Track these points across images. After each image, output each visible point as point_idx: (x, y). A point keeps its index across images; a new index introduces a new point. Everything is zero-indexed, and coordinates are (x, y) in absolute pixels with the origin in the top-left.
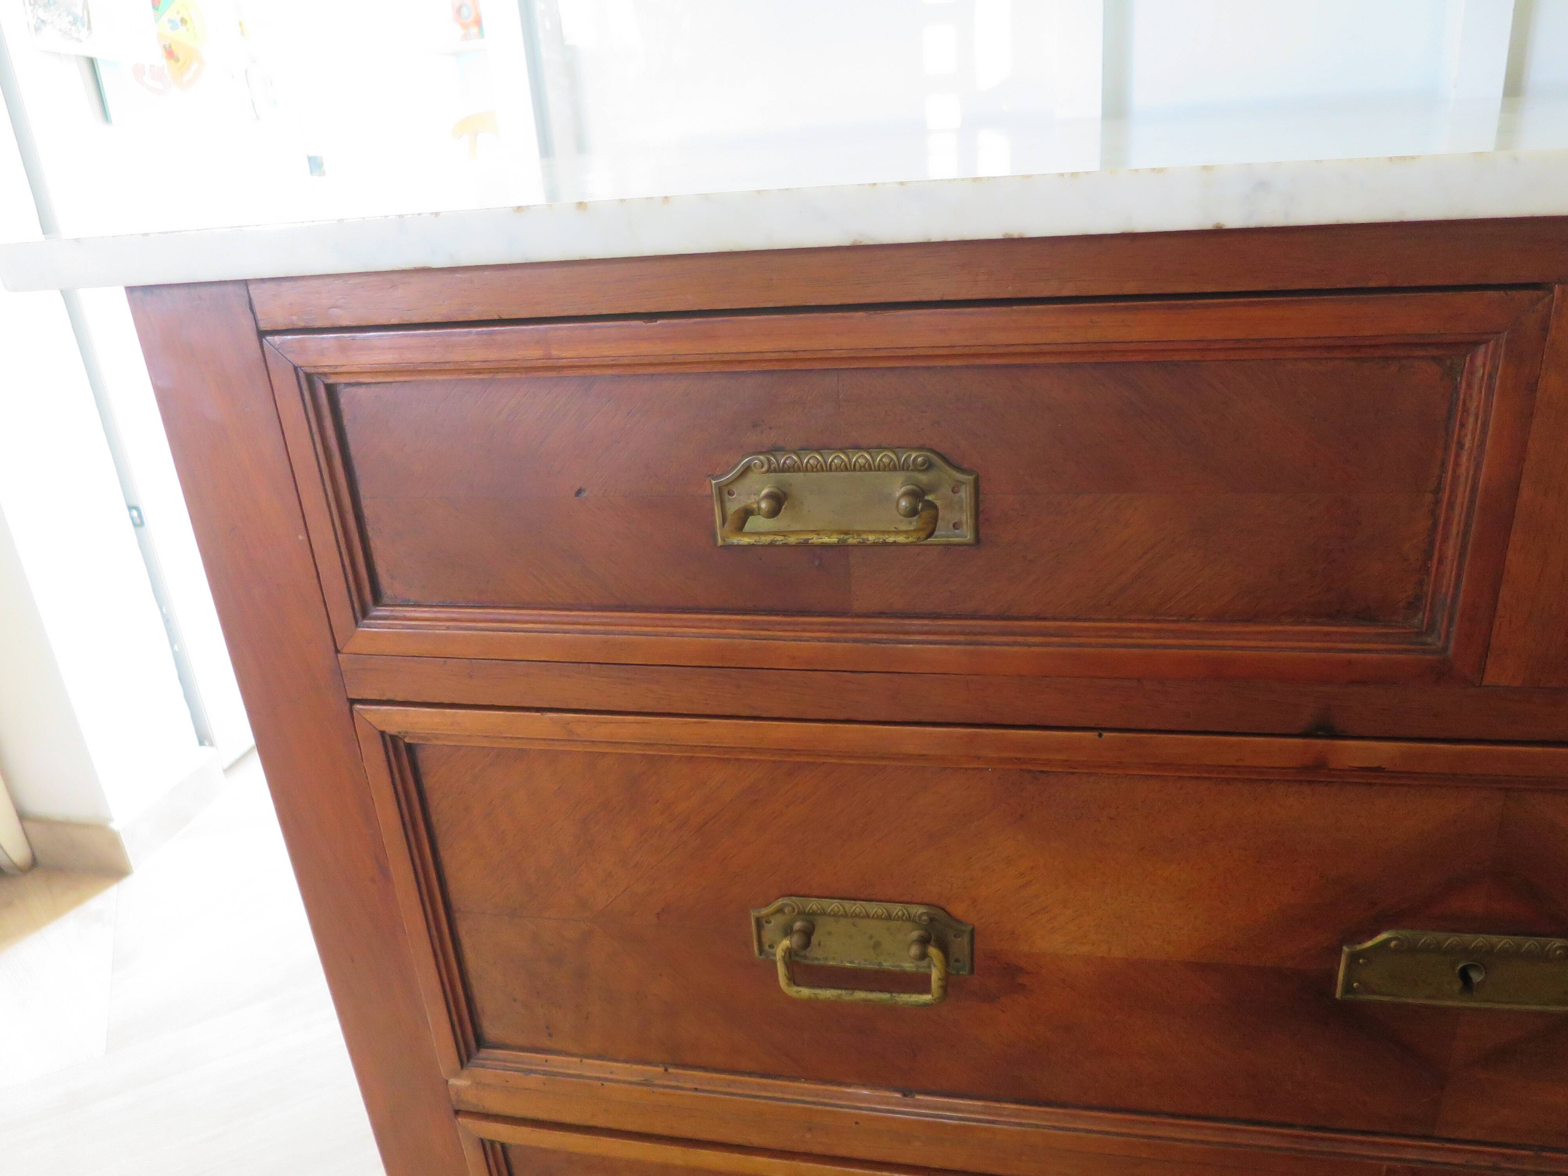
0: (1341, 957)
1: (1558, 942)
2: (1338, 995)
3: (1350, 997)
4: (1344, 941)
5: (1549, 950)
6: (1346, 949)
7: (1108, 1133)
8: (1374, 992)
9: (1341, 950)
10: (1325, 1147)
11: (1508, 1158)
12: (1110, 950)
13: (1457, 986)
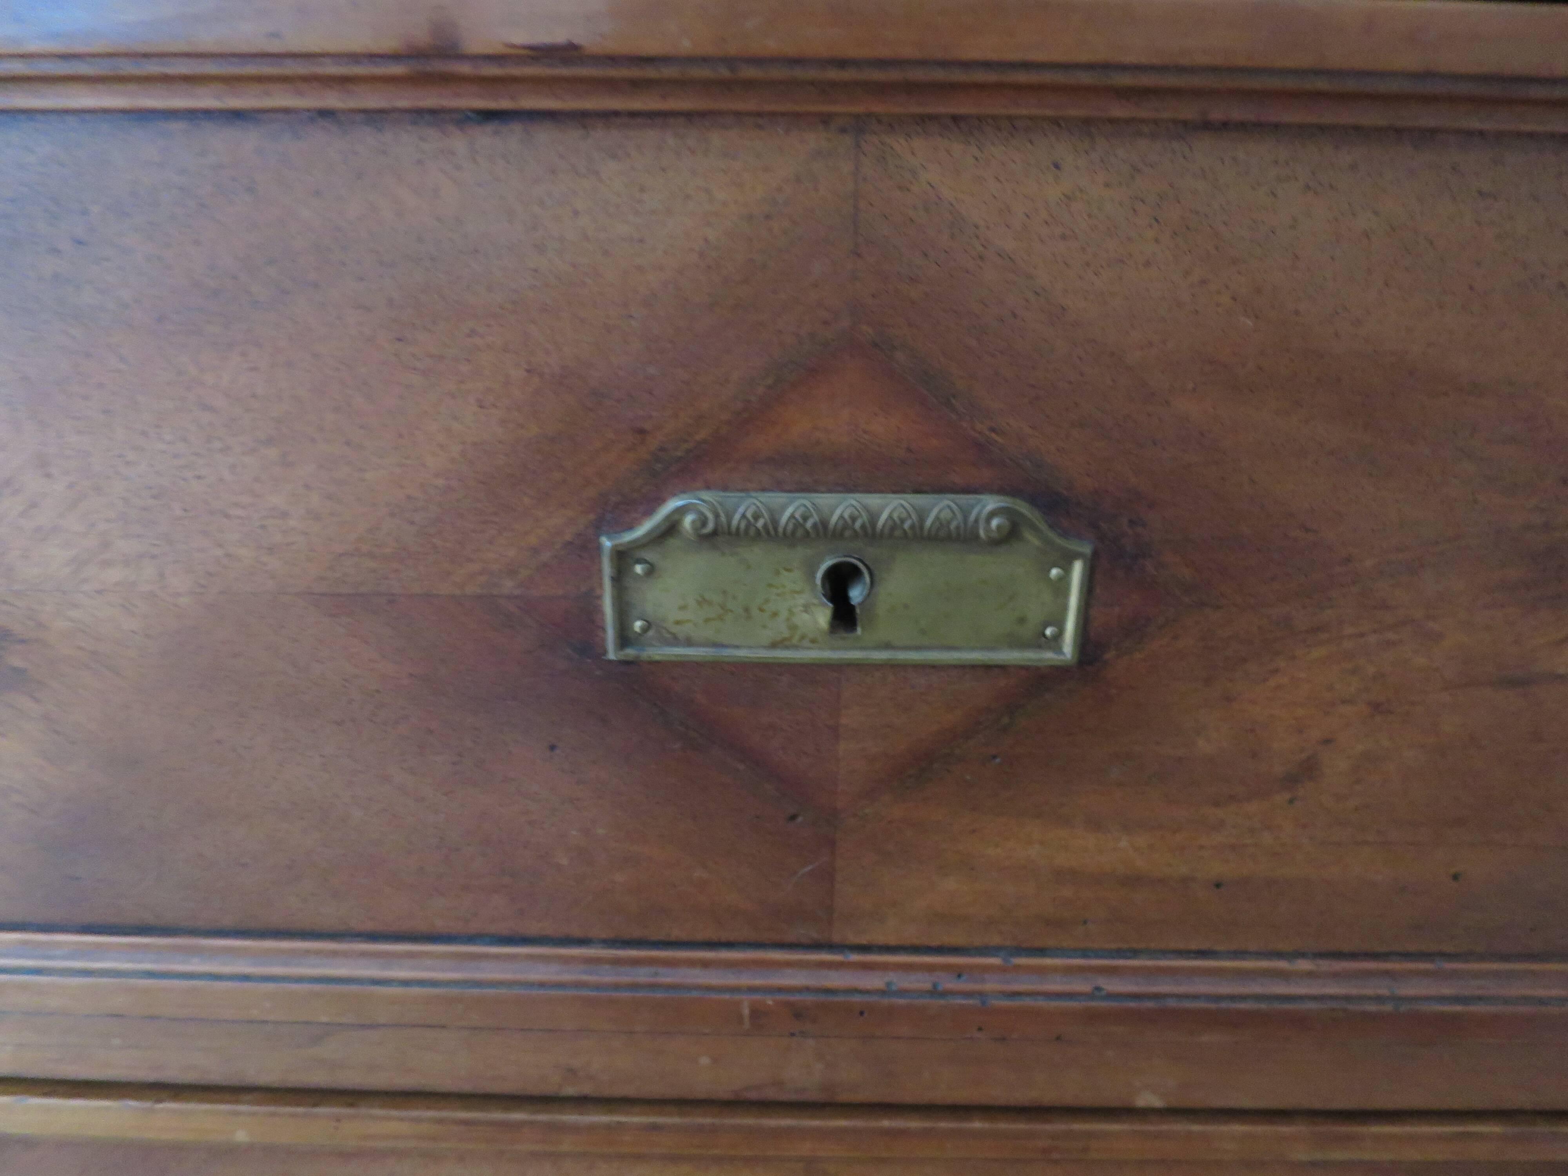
0: (600, 563)
1: (991, 503)
2: (612, 655)
3: (630, 652)
4: (600, 526)
5: (976, 521)
6: (607, 543)
7: (246, 978)
8: (675, 641)
9: (599, 548)
10: (642, 976)
11: (959, 972)
12: (162, 575)
13: (823, 616)
